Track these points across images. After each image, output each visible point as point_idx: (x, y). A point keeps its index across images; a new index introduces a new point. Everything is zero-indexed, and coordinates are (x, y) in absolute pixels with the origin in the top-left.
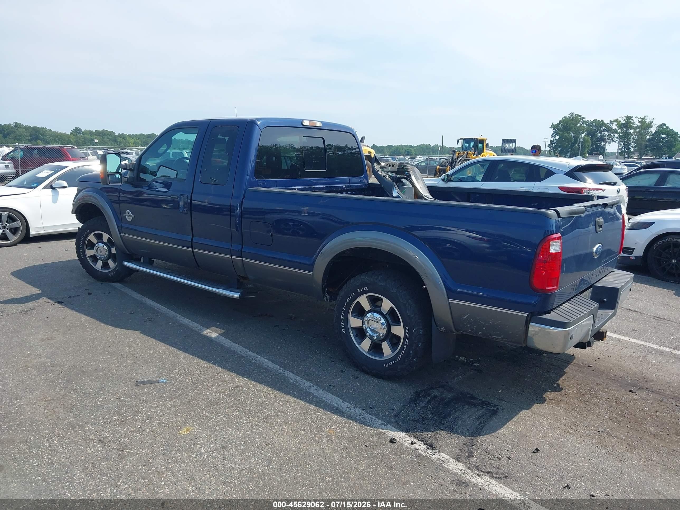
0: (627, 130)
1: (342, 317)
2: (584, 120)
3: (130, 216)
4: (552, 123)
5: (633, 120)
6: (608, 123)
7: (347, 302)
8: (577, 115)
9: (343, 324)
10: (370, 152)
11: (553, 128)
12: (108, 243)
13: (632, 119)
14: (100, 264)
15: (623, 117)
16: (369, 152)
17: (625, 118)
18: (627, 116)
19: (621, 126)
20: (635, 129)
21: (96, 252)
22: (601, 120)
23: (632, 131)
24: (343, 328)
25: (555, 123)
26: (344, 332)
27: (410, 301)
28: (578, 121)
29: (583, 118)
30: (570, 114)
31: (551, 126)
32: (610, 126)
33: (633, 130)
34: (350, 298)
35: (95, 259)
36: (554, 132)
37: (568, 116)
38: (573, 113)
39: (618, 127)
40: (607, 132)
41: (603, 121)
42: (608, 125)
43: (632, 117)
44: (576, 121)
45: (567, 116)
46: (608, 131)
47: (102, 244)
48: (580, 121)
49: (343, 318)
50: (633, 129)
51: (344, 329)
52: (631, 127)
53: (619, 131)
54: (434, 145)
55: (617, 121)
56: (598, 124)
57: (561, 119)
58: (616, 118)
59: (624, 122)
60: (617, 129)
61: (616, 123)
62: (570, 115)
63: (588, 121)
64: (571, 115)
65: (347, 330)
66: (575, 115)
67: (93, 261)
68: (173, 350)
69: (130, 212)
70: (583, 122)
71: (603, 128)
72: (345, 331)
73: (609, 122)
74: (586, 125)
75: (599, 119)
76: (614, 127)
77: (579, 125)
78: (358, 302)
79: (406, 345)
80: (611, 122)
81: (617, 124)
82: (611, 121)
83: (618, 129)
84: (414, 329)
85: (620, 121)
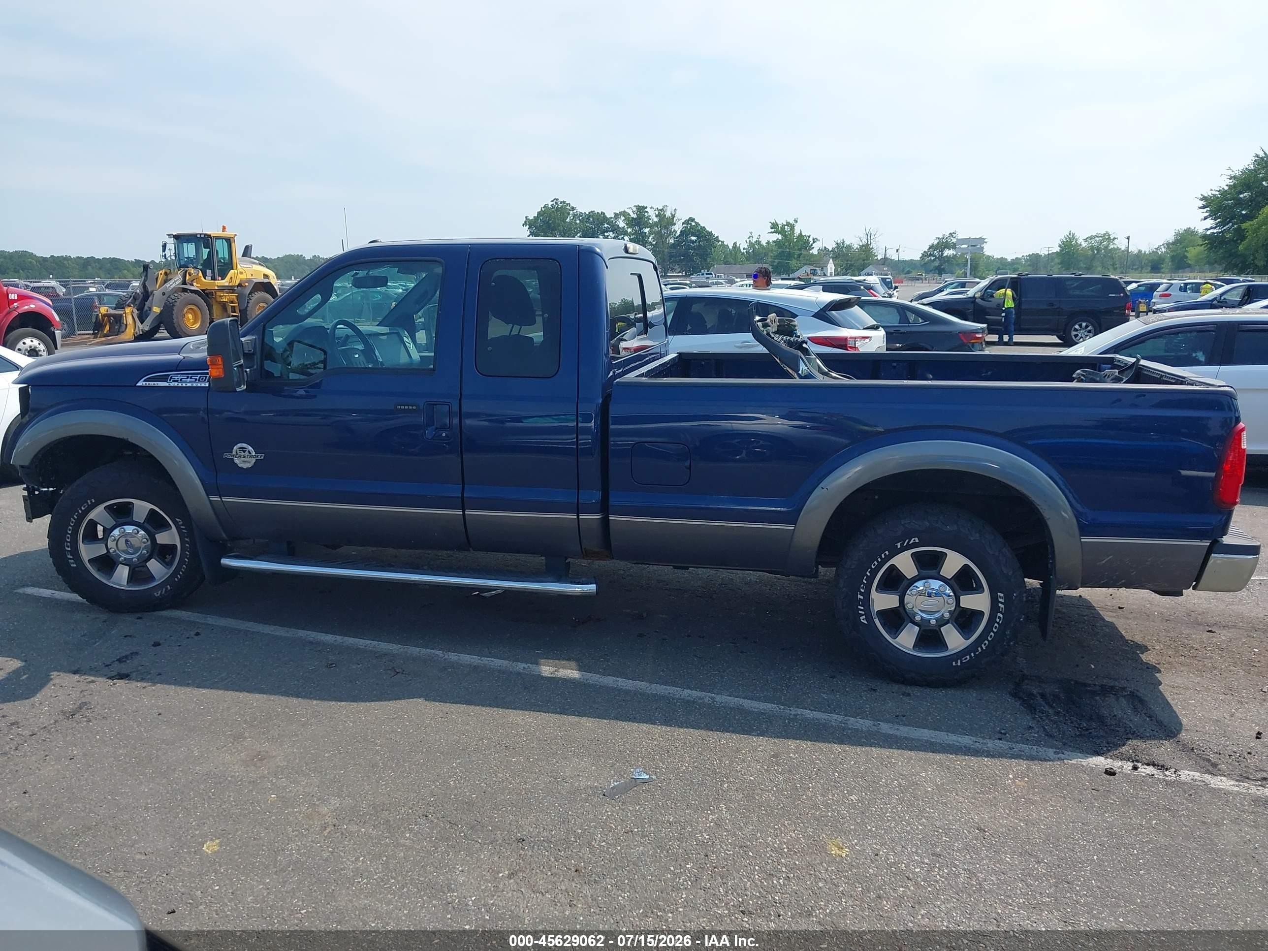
0: (640, 229)
1: (859, 596)
2: (575, 211)
3: (252, 457)
4: (526, 217)
5: (647, 212)
6: (611, 218)
7: (871, 568)
8: (564, 202)
9: (862, 608)
10: (266, 276)
11: (528, 226)
12: (148, 523)
13: (646, 210)
14: (122, 573)
15: (632, 207)
16: (264, 275)
17: (635, 209)
18: (638, 206)
19: (631, 222)
20: (651, 227)
21: (115, 547)
22: (602, 212)
23: (647, 230)
24: (862, 615)
25: (531, 218)
26: (865, 622)
27: (1004, 550)
28: (566, 214)
29: (573, 209)
30: (552, 201)
31: (525, 222)
32: (616, 222)
33: (649, 229)
34: (878, 561)
35: (107, 563)
36: (530, 232)
37: (550, 204)
38: (557, 199)
39: (627, 224)
40: (611, 233)
41: (604, 213)
42: (612, 221)
43: (646, 208)
44: (563, 214)
45: (548, 205)
46: (613, 231)
47: (135, 527)
48: (569, 214)
49: (862, 597)
50: (650, 227)
51: (864, 617)
52: (647, 225)
53: (629, 230)
54: (312, 257)
55: (624, 214)
56: (598, 219)
57: (540, 210)
58: (622, 210)
59: (635, 216)
60: (626, 227)
61: (623, 218)
62: (552, 203)
63: (581, 213)
64: (554, 203)
65: (869, 617)
66: (561, 203)
67: (99, 570)
68: (555, 719)
69: (250, 448)
70: (574, 215)
71: (606, 225)
72: (866, 619)
73: (613, 216)
74: (579, 220)
75: (598, 210)
76: (621, 223)
77: (568, 220)
78: (893, 567)
79: (998, 623)
80: (617, 216)
81: (625, 219)
82: (616, 214)
83: (628, 228)
84: (1015, 595)
85: (629, 215)
